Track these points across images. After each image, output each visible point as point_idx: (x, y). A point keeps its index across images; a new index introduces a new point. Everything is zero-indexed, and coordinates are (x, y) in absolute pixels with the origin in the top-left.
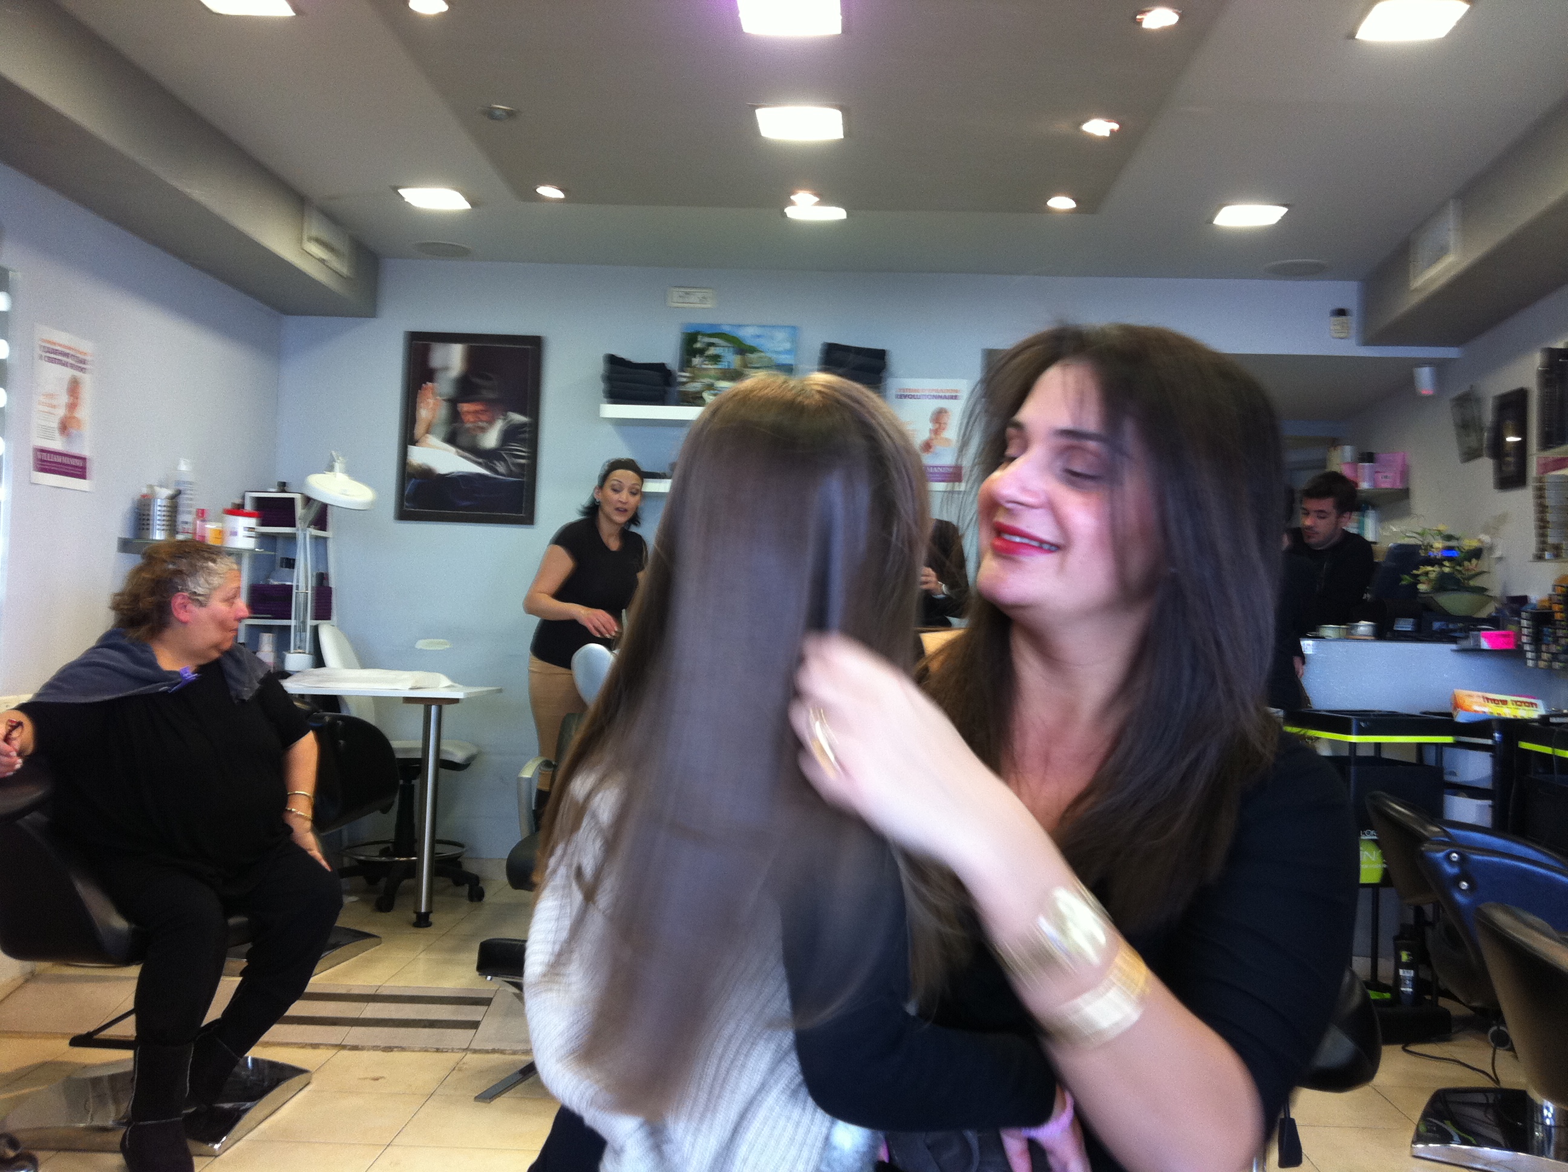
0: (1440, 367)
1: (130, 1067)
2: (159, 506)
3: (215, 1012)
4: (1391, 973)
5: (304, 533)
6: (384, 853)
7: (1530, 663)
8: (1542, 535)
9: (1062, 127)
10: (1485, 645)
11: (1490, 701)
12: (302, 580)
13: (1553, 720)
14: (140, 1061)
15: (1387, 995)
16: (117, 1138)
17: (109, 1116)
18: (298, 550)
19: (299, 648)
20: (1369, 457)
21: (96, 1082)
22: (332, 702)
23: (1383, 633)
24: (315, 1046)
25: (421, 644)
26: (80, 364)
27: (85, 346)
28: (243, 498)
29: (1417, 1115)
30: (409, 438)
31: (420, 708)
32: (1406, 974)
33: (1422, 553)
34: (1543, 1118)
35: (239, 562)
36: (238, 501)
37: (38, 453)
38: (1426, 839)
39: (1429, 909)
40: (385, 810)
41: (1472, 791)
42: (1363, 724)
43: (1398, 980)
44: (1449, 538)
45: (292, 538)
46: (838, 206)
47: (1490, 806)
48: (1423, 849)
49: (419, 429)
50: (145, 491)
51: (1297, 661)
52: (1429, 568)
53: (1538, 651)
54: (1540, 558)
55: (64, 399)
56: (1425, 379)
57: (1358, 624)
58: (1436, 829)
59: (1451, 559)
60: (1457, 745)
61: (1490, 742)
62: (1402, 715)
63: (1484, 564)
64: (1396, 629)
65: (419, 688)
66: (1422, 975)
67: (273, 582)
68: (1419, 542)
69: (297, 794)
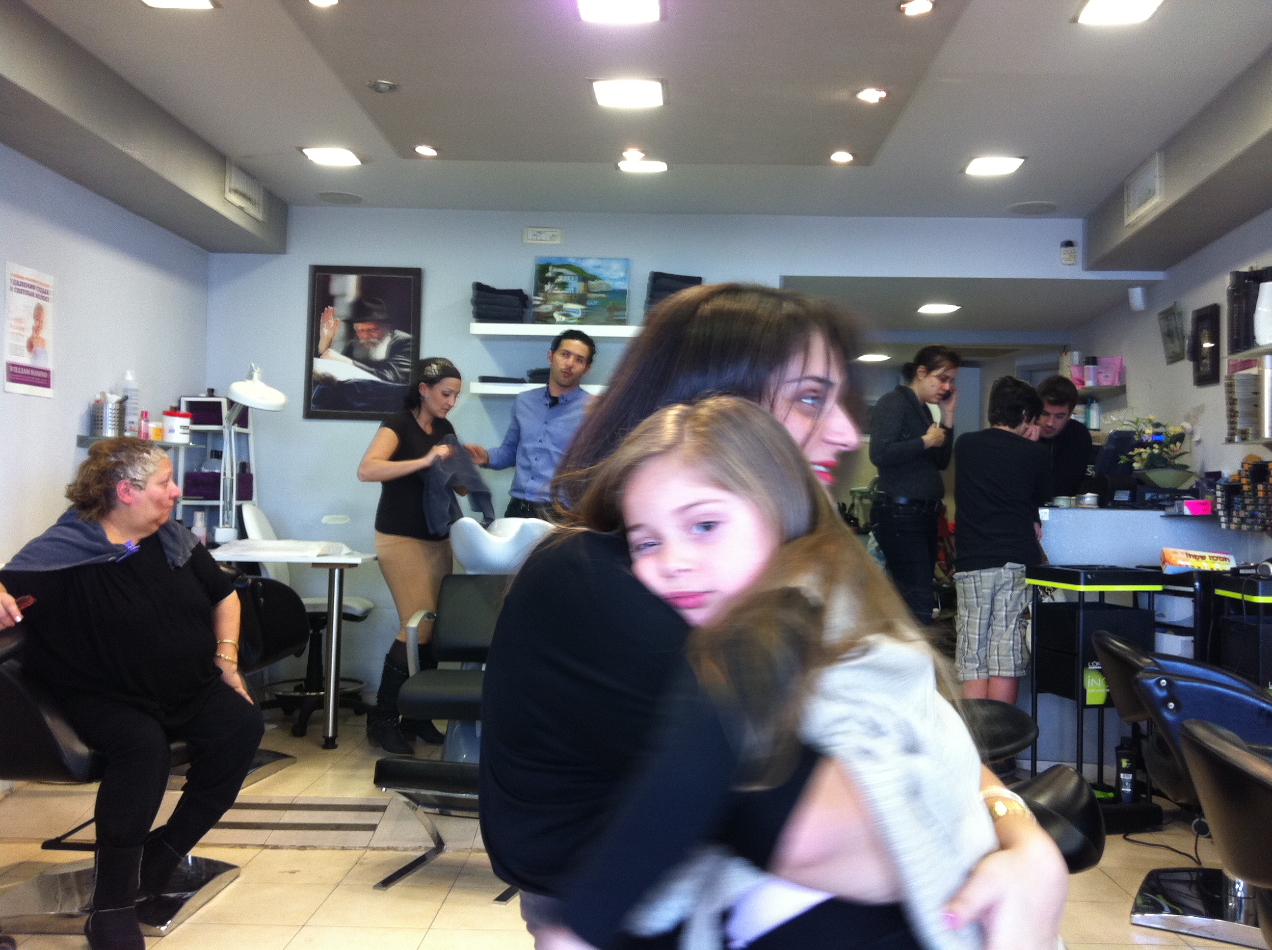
0: (1149, 287)
1: (91, 865)
2: (110, 409)
3: (161, 819)
4: (1114, 776)
5: (229, 429)
6: (297, 689)
7: (1224, 526)
8: (1232, 423)
9: (842, 95)
10: (1187, 511)
11: (1192, 557)
12: (227, 469)
13: (1241, 571)
14: (100, 861)
15: (1111, 795)
16: (81, 923)
17: (75, 905)
18: (224, 444)
19: (227, 523)
20: (1093, 361)
21: (64, 877)
22: (253, 568)
23: (1105, 502)
24: (243, 846)
25: (325, 520)
26: (43, 294)
27: (47, 280)
28: (179, 402)
29: (1135, 891)
30: (313, 352)
31: (326, 571)
32: (1126, 777)
33: (1136, 438)
34: (1236, 891)
35: (175, 454)
36: (175, 404)
37: (10, 367)
38: (1141, 669)
39: (1143, 725)
40: (298, 654)
41: (1178, 630)
42: (1089, 576)
43: (1119, 782)
44: (1157, 425)
45: (219, 434)
46: (661, 160)
47: (1192, 641)
48: (1138, 676)
49: (322, 345)
50: (98, 397)
51: (1036, 525)
52: (1142, 450)
53: (1229, 516)
54: (1230, 441)
55: (31, 323)
56: (1137, 297)
57: (1084, 495)
58: (1149, 661)
59: (1159, 443)
60: (1164, 592)
61: (1191, 590)
62: (1121, 569)
63: (1186, 446)
64: (1115, 499)
65: (324, 555)
66: (1139, 778)
67: (205, 470)
68: (1134, 430)
69: (225, 643)
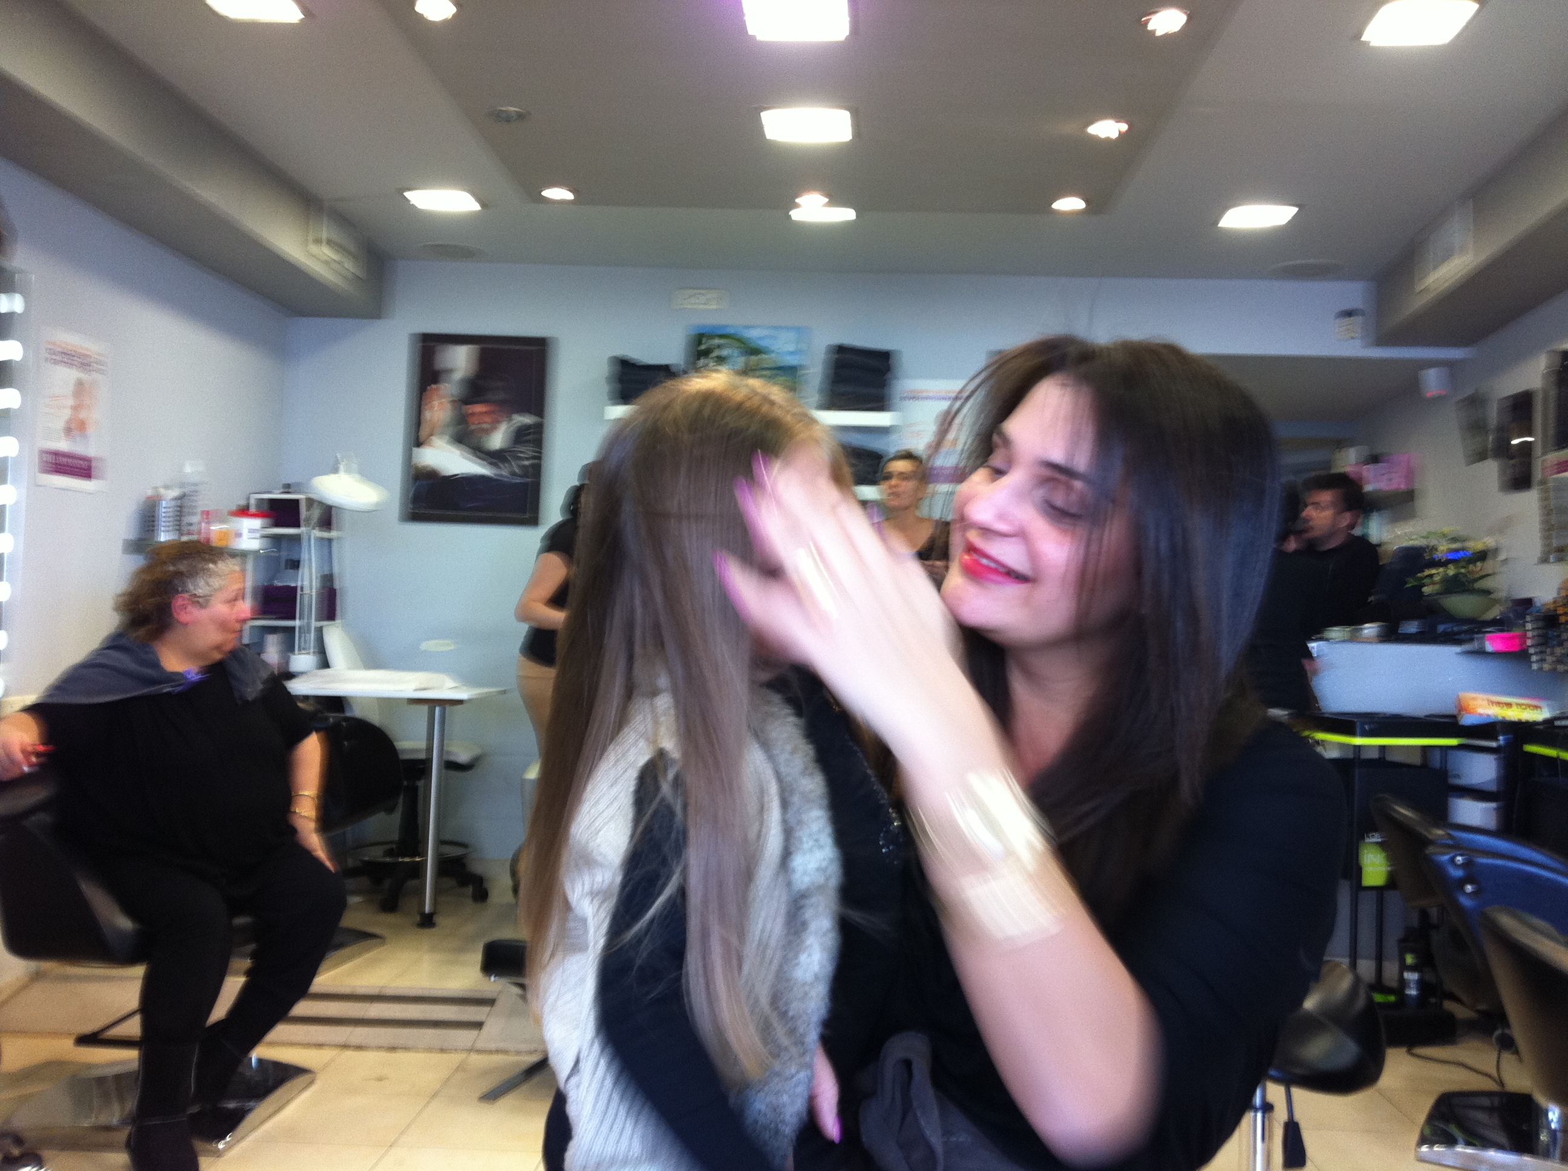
0: (1450, 368)
2: (164, 508)
4: (1396, 977)
5: (310, 533)
6: (390, 853)
8: (1547, 537)
9: (1068, 128)
10: (1489, 647)
11: (1494, 704)
12: (306, 582)
13: (1558, 723)
15: (1392, 998)
17: (114, 1114)
18: (303, 549)
22: (337, 703)
23: (1391, 635)
24: (320, 1046)
25: (426, 646)
28: (248, 499)
29: (1422, 1118)
31: (425, 708)
32: (1411, 976)
33: (1427, 556)
34: (1549, 1123)
35: (244, 563)
36: (243, 502)
37: (44, 455)
38: (1431, 842)
39: (1434, 912)
40: (390, 810)
41: (1478, 794)
42: (1367, 727)
43: (1403, 983)
44: (1454, 540)
45: (297, 539)
46: (848, 207)
47: (1495, 809)
48: (1427, 852)
49: (426, 431)
50: (150, 493)
52: (1434, 571)
53: (1543, 653)
54: (1544, 560)
55: (70, 400)
56: (1433, 381)
58: (1441, 832)
59: (1456, 562)
60: (1462, 747)
61: (1494, 744)
62: (1407, 717)
63: (1489, 566)
64: (1400, 632)
65: (425, 689)
66: (1426, 978)
67: (278, 583)
68: (1425, 545)
69: (301, 795)
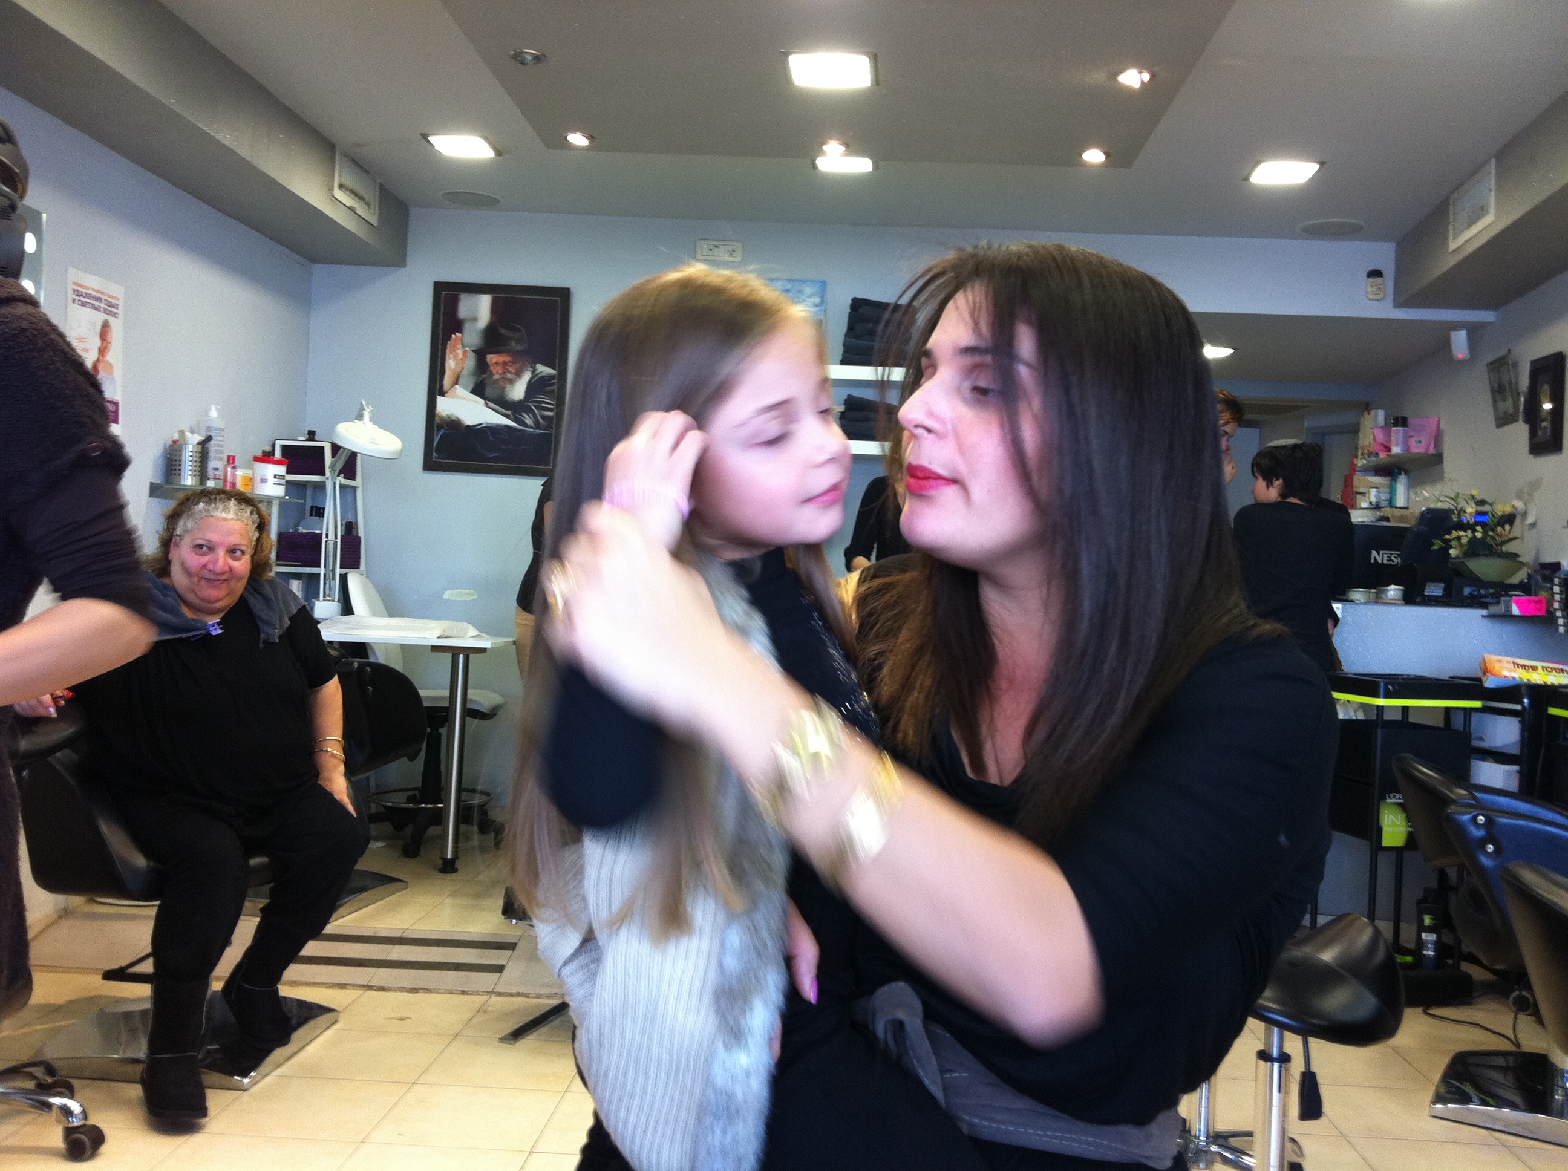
0: (1474, 331)
2: (190, 451)
4: (1414, 938)
5: (332, 481)
6: (409, 800)
7: (1562, 630)
9: (1098, 77)
10: (1515, 610)
11: (1520, 667)
12: (330, 529)
15: (1409, 959)
18: (327, 499)
19: (328, 596)
20: (1401, 421)
21: (128, 1016)
22: (360, 649)
23: (1412, 597)
24: (342, 986)
25: (447, 595)
26: (111, 308)
27: (116, 291)
28: (274, 446)
29: (1437, 1076)
30: (436, 389)
31: (448, 657)
32: (1429, 937)
33: (1454, 518)
36: (268, 448)
38: (1453, 802)
39: (1452, 873)
40: (412, 758)
41: (1499, 757)
42: (1390, 687)
43: (1420, 944)
44: (1482, 503)
45: (321, 486)
46: (866, 156)
47: (1517, 772)
48: (1448, 811)
49: (447, 381)
50: (176, 436)
52: (1462, 533)
55: (94, 341)
56: (1460, 342)
57: (1386, 588)
58: (1463, 792)
59: (1484, 525)
60: (1484, 710)
61: (1518, 707)
62: (1430, 679)
63: (1517, 530)
64: (1426, 593)
65: (446, 637)
66: (1444, 939)
67: (302, 530)
68: (1452, 507)
